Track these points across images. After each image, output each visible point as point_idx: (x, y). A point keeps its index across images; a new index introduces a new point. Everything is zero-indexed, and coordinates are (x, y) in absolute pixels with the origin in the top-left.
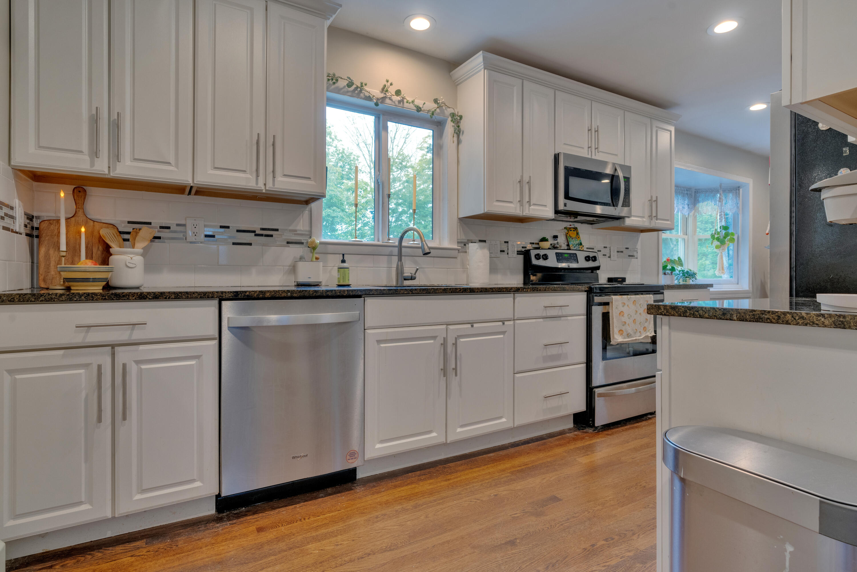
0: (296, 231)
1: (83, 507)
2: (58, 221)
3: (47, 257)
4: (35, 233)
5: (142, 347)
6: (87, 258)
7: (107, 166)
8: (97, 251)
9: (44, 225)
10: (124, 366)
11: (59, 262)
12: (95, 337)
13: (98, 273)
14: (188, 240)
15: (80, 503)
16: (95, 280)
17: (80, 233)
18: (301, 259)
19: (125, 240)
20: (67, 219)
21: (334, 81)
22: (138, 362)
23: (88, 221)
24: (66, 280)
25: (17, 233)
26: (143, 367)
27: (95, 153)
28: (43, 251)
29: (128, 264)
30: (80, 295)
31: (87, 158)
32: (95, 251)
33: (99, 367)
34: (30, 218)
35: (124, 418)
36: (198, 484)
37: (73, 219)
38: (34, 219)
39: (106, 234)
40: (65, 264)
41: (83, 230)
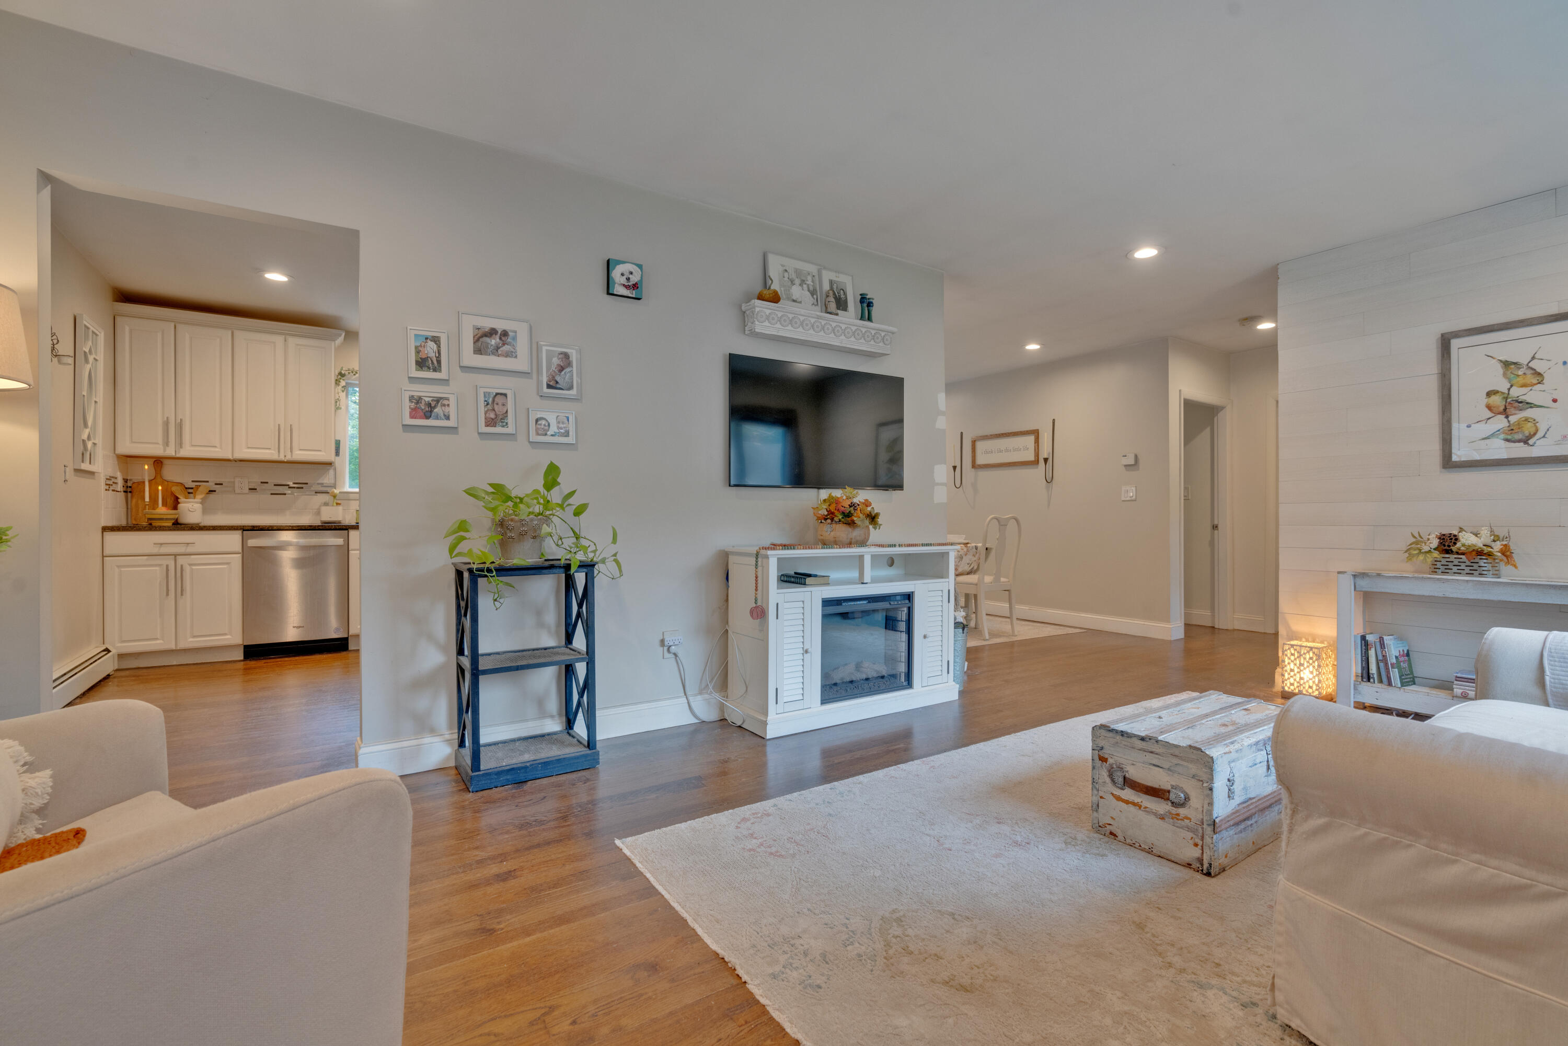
0: (323, 484)
1: (158, 642)
2: (144, 482)
3: (137, 505)
4: (129, 490)
5: (192, 557)
6: (163, 505)
7: (174, 450)
8: (170, 501)
9: (134, 486)
10: (182, 566)
11: (145, 508)
12: (164, 550)
13: (169, 515)
14: (236, 492)
15: (157, 639)
16: (167, 519)
17: (158, 490)
18: (326, 504)
19: (189, 493)
20: (150, 481)
21: (354, 373)
22: (190, 565)
23: (164, 482)
24: (149, 519)
25: (118, 492)
26: (194, 567)
27: (166, 443)
28: (134, 501)
29: (190, 509)
30: (156, 527)
31: (161, 446)
32: (168, 500)
33: (167, 566)
34: (126, 481)
35: (182, 595)
36: (228, 637)
37: (154, 480)
38: (128, 481)
39: (176, 490)
40: (148, 509)
41: (160, 488)
